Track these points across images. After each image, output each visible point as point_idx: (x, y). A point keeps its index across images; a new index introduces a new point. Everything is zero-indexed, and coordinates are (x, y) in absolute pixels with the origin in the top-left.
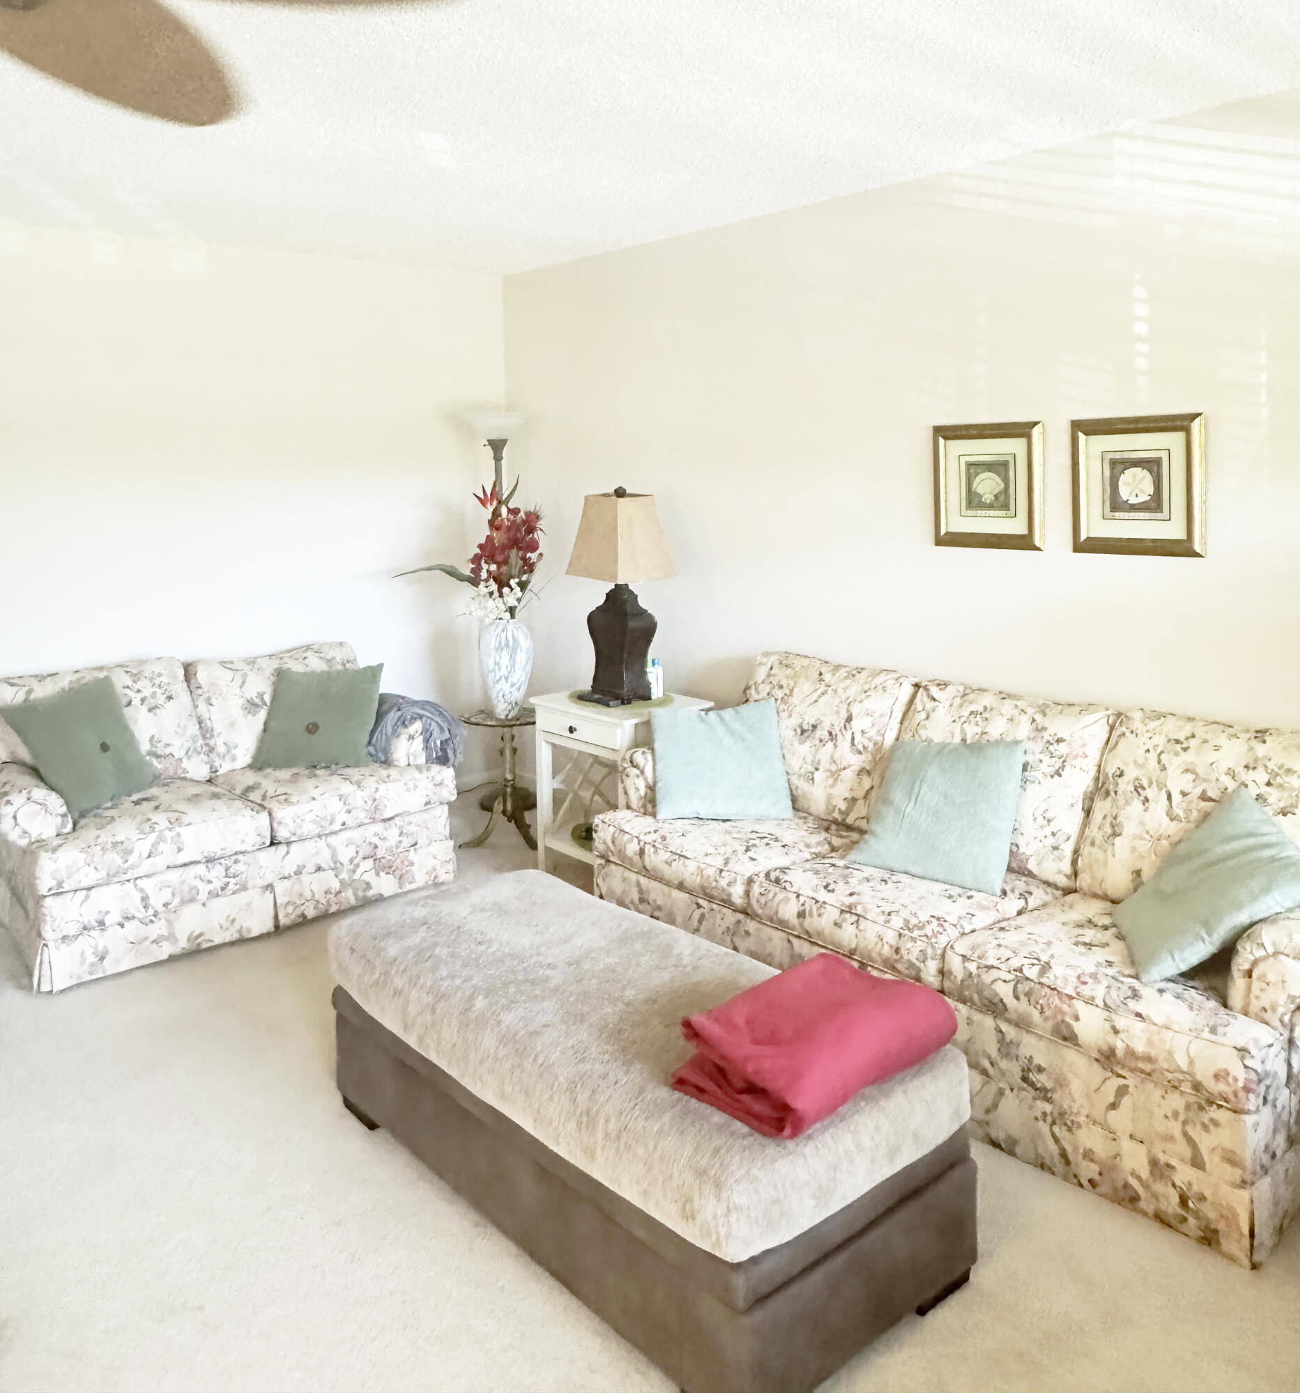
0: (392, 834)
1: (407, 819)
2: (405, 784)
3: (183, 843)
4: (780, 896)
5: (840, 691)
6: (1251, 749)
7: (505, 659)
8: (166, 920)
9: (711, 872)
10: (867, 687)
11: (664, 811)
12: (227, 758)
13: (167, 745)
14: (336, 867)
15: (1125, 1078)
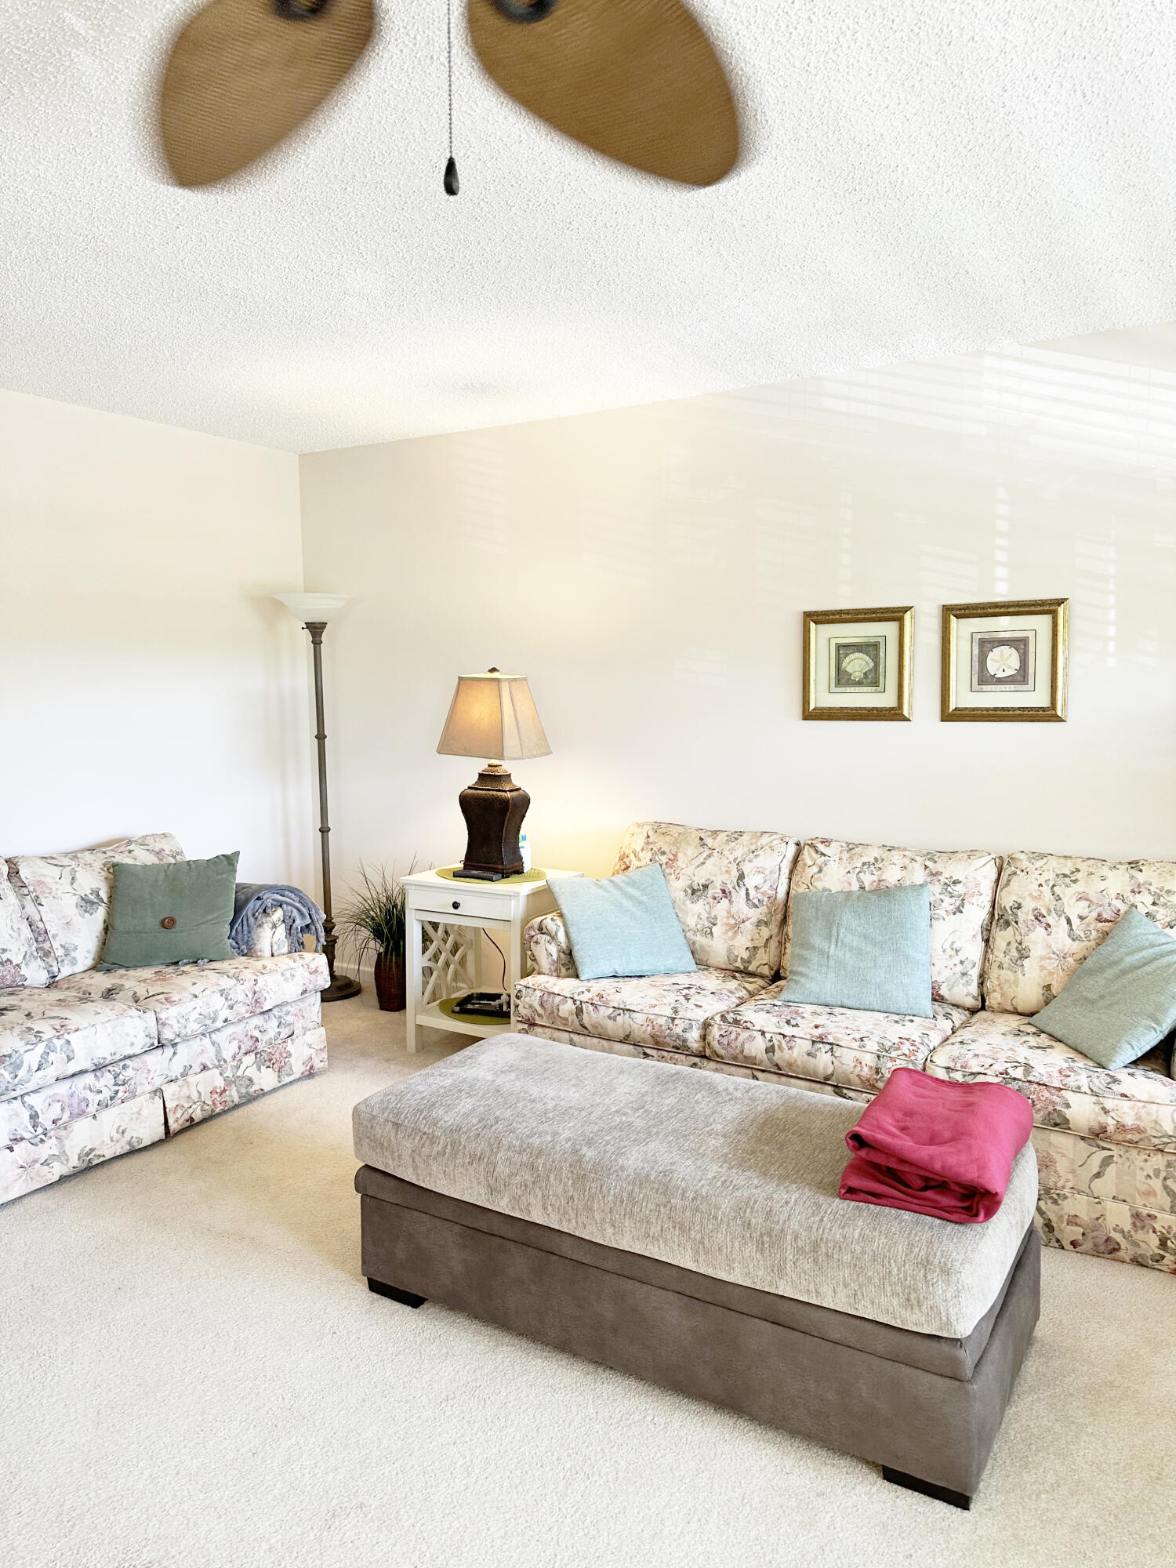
0: (272, 1026)
2: (283, 974)
3: (72, 1051)
4: (745, 1034)
5: (726, 853)
6: (1132, 877)
9: (662, 1021)
10: (753, 848)
11: (586, 972)
12: (66, 961)
14: (221, 1064)
15: (1109, 1149)
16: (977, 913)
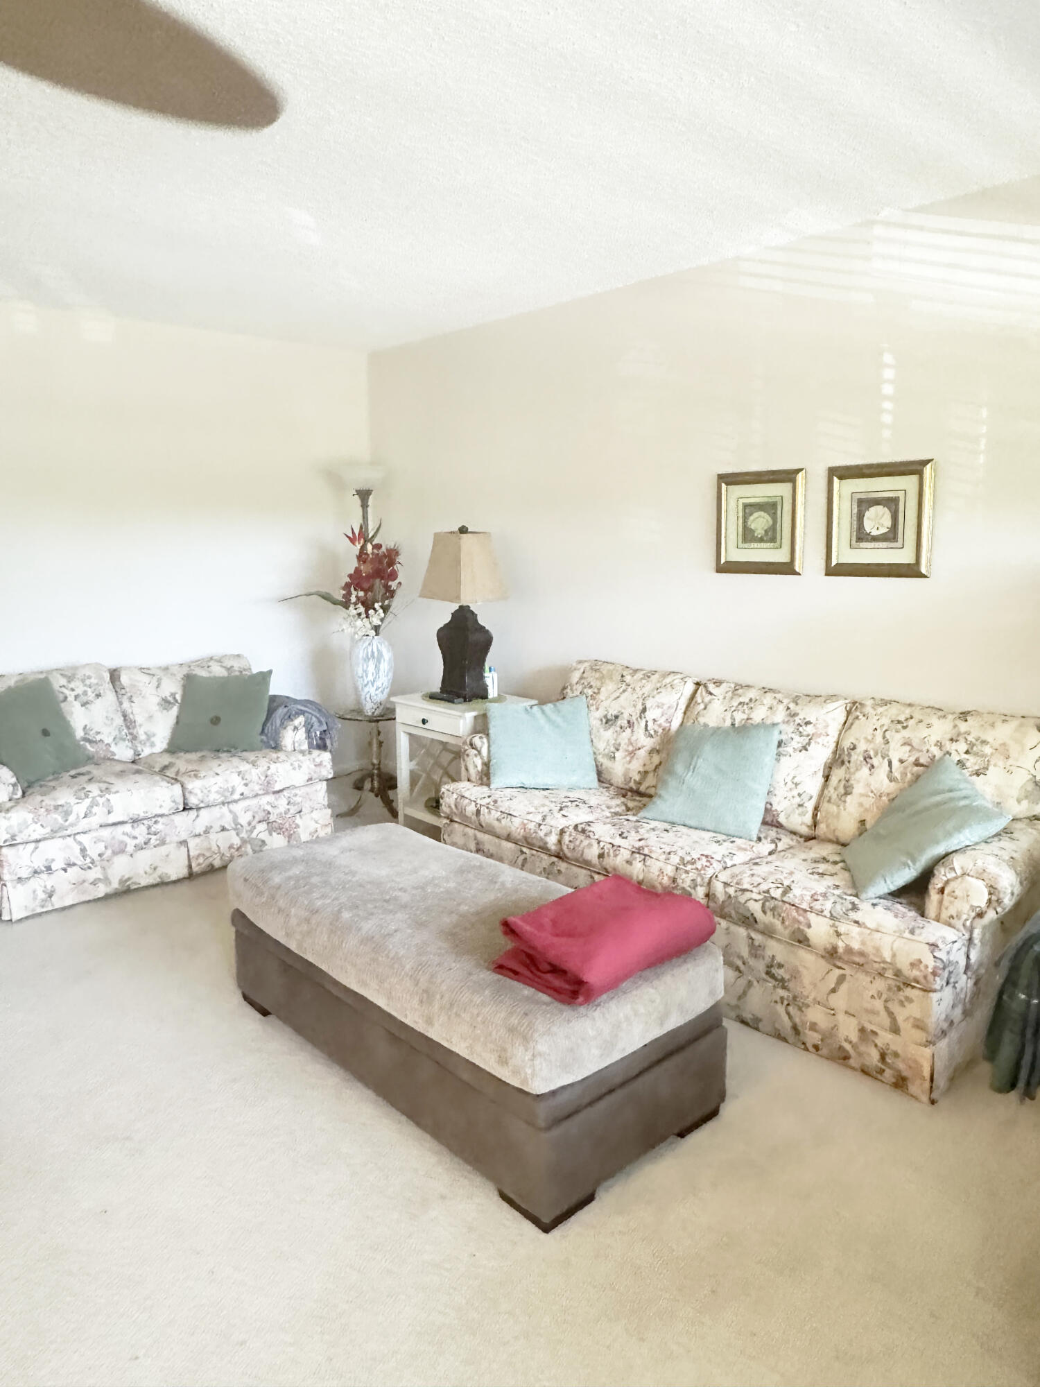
0: (282, 803)
1: (297, 791)
2: (292, 764)
3: (112, 807)
4: (586, 842)
5: (638, 689)
7: (371, 667)
8: (101, 867)
9: (532, 826)
10: (659, 685)
11: (496, 782)
12: (148, 744)
13: (98, 733)
14: (237, 828)
15: (844, 969)
16: (821, 753)
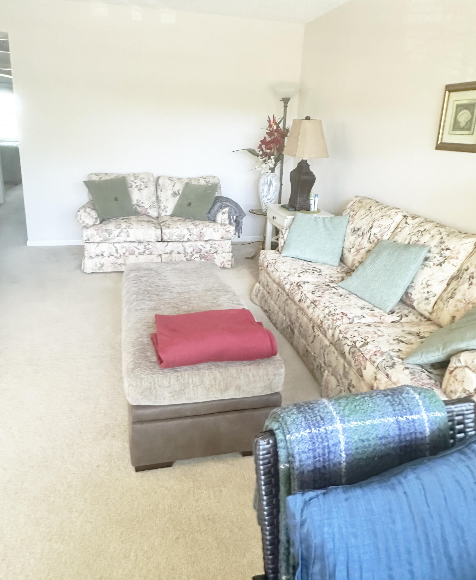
0: (208, 246)
1: (214, 242)
3: (129, 234)
8: (124, 259)
11: (284, 253)
12: (164, 211)
13: (143, 203)
14: (185, 253)
16: (451, 269)
